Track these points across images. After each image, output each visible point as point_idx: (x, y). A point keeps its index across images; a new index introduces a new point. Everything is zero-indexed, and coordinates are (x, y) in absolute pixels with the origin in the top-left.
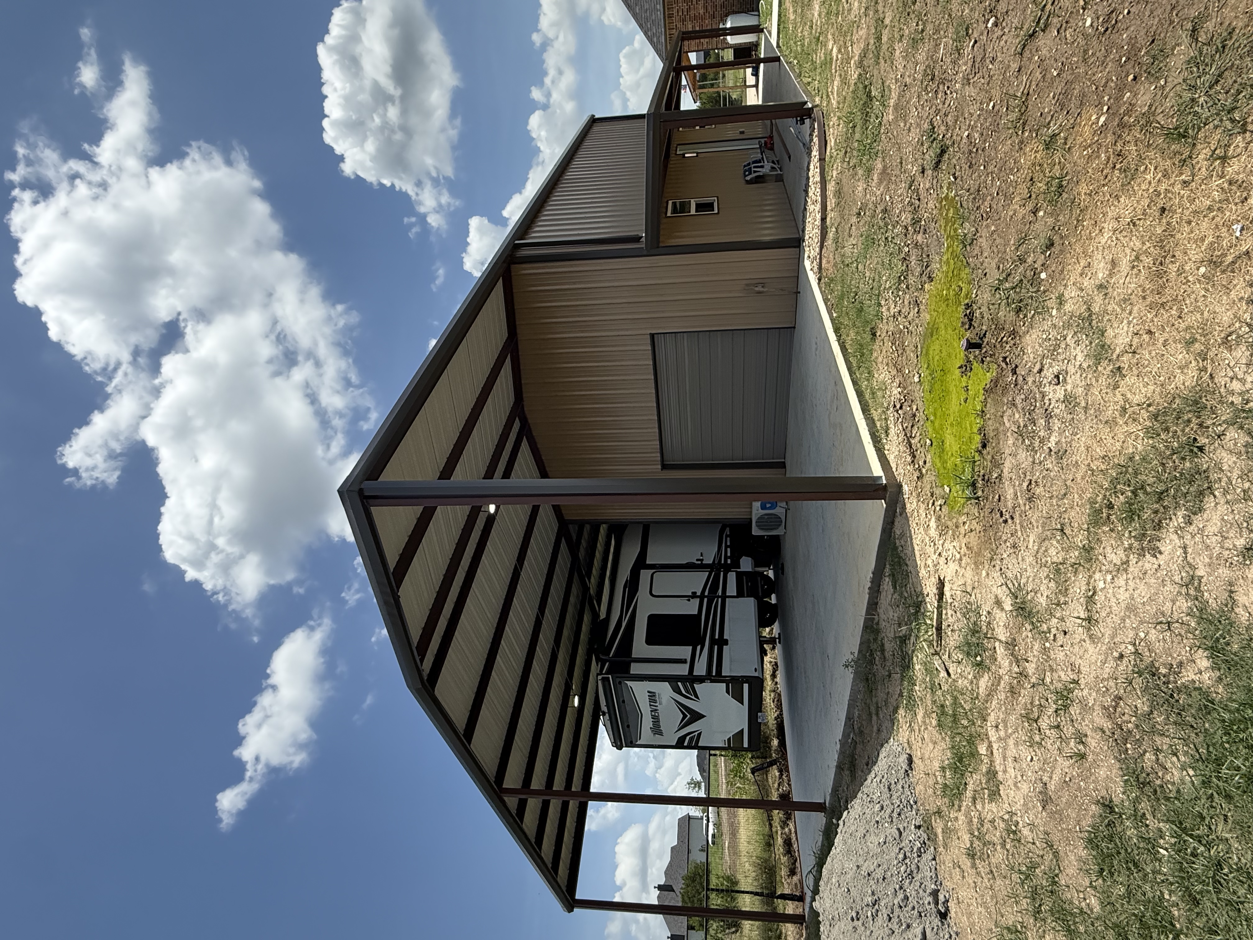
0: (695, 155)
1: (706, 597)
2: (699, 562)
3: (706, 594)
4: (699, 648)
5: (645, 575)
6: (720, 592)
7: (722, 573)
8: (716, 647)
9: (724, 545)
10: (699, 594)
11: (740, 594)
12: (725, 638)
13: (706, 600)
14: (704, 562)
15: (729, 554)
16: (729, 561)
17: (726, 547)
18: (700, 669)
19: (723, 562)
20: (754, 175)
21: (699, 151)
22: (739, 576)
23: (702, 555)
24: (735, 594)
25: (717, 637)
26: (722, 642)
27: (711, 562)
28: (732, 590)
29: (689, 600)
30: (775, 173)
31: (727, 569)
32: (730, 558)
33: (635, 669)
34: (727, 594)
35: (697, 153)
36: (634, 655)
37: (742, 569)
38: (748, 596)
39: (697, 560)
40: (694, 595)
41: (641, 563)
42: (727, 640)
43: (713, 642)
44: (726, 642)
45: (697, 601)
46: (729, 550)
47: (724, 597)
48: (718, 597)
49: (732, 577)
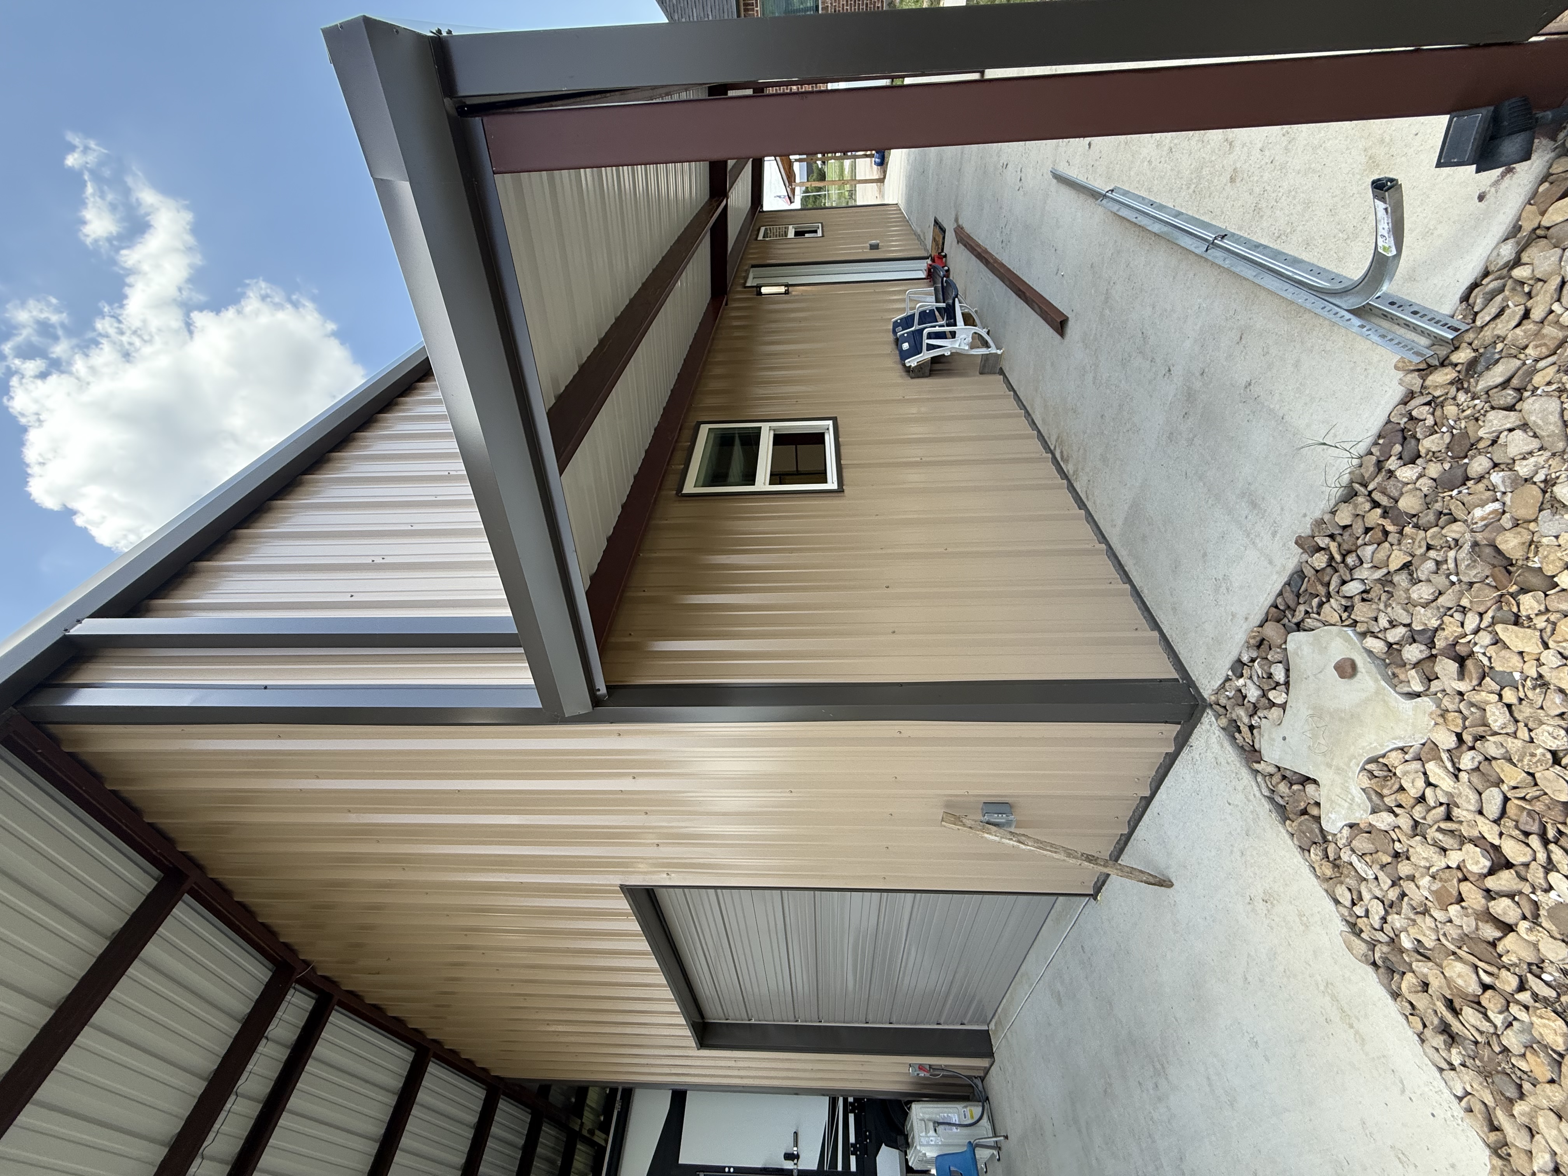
0: (782, 289)
20: (926, 355)
21: (791, 281)
30: (983, 351)
35: (787, 285)
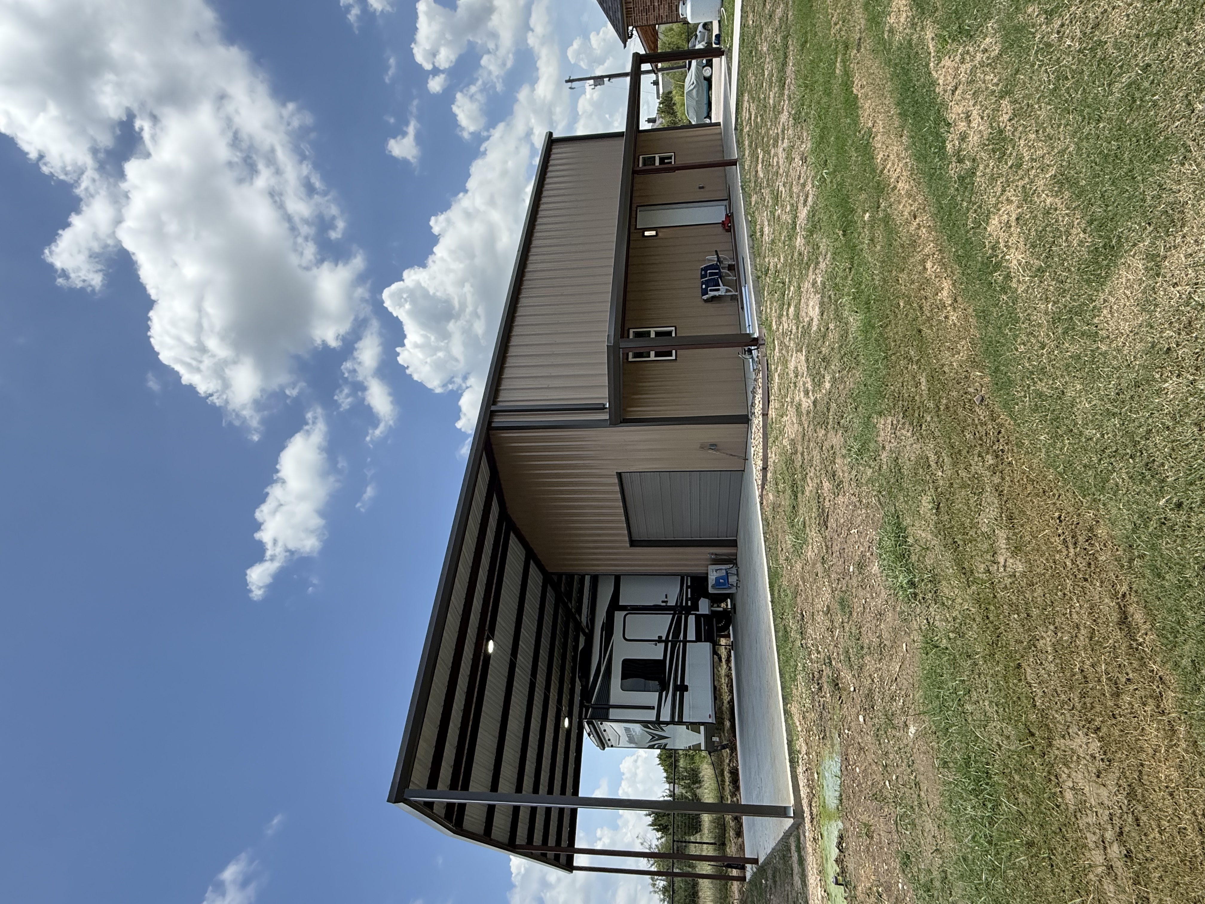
0: (654, 232)
1: (670, 641)
2: (664, 604)
3: (670, 638)
4: (664, 693)
5: (619, 616)
6: (681, 637)
7: (683, 616)
8: (678, 693)
9: (685, 585)
10: (664, 638)
11: (698, 639)
12: (686, 684)
13: (670, 644)
14: (668, 604)
15: (689, 596)
16: (689, 604)
17: (687, 587)
18: (665, 716)
19: (684, 604)
20: (709, 296)
22: (698, 618)
23: (666, 598)
24: (694, 639)
25: (679, 683)
26: (682, 688)
27: (674, 604)
28: (691, 635)
29: (656, 645)
31: (688, 611)
32: (690, 599)
33: (613, 713)
34: (688, 639)
35: (656, 229)
36: (612, 702)
37: (701, 612)
38: (705, 641)
39: (663, 602)
40: (660, 640)
41: (614, 605)
42: (687, 686)
43: (676, 688)
44: (686, 688)
45: (663, 645)
46: (689, 590)
47: (685, 642)
48: (680, 641)
49: (692, 619)
